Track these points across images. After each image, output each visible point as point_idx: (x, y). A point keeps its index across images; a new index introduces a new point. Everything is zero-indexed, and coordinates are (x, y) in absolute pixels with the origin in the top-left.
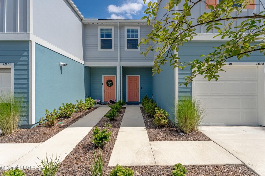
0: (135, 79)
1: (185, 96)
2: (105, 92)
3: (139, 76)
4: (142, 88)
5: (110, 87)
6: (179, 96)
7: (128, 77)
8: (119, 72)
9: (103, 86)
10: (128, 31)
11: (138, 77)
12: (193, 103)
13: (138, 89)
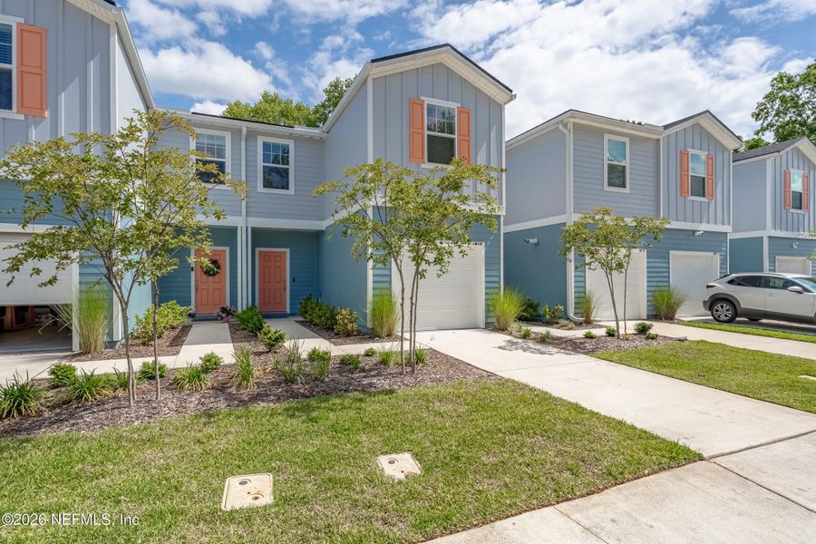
0: (278, 259)
1: (381, 288)
2: (197, 290)
3: (288, 251)
4: (293, 280)
5: (211, 278)
6: (374, 289)
7: (260, 252)
8: (243, 241)
9: (193, 273)
10: (266, 146)
11: (285, 253)
12: (393, 300)
13: (285, 281)
